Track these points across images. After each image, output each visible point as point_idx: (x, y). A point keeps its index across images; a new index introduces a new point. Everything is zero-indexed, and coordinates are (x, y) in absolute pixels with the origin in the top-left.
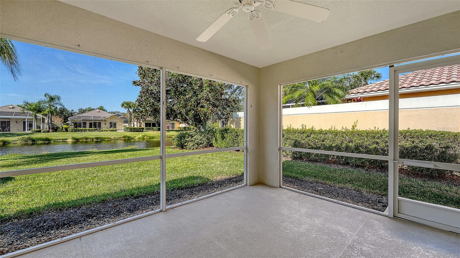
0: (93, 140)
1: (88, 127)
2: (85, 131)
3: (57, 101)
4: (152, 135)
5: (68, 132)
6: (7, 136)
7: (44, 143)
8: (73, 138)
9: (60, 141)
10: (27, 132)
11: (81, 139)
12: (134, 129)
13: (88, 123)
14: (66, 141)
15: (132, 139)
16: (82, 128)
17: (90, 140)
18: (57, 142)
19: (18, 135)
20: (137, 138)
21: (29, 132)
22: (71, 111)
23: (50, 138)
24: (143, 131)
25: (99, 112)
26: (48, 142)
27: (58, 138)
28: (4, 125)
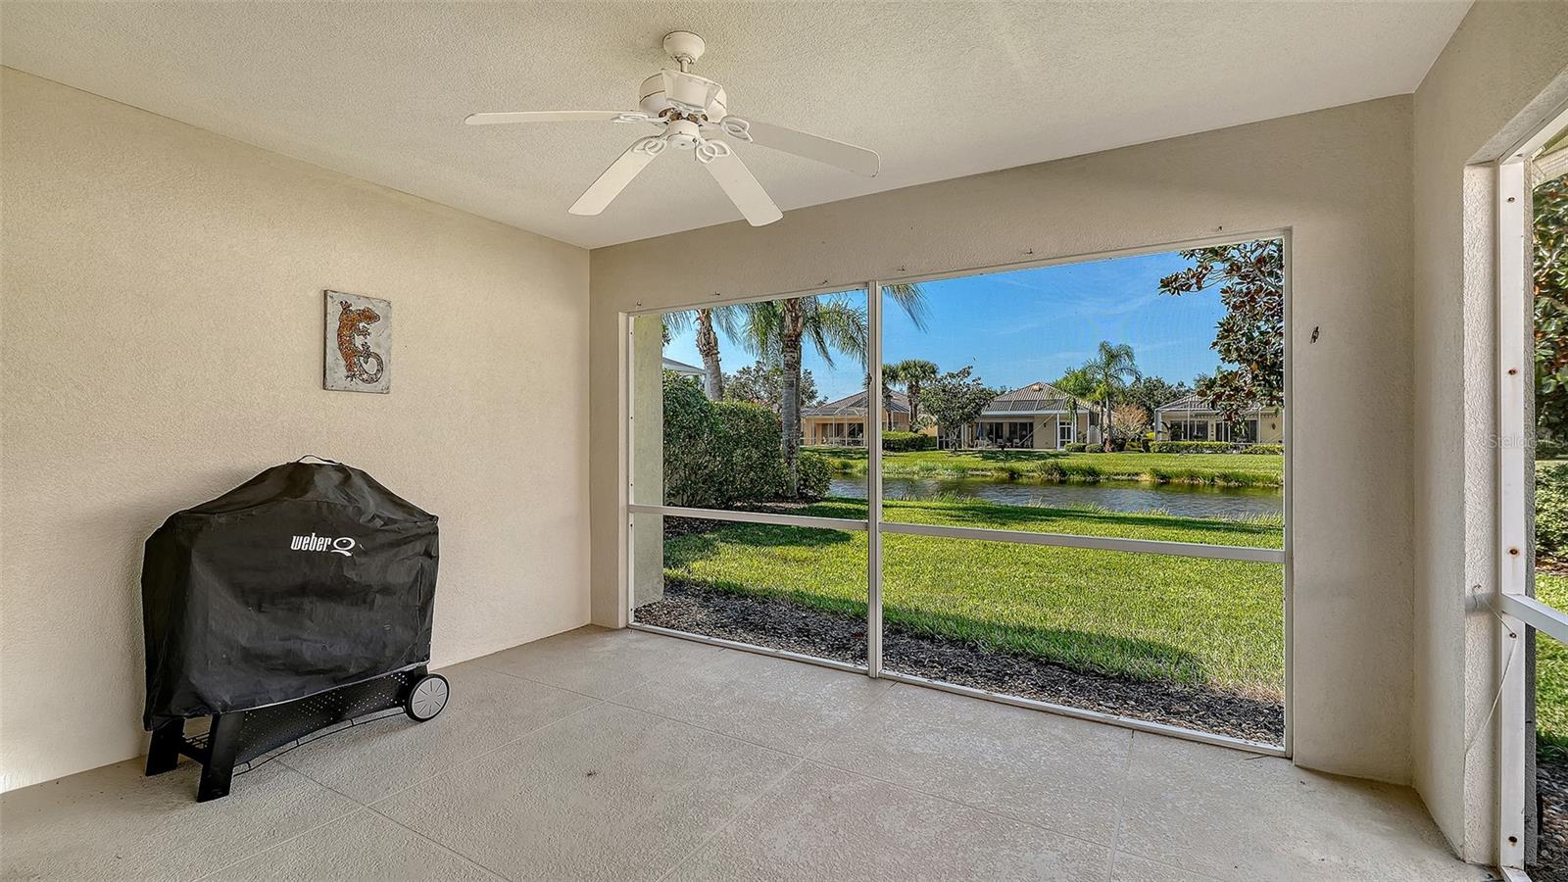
0: (1213, 480)
1: (1212, 439)
2: (1198, 450)
3: (1125, 362)
5: (1150, 452)
6: (1020, 460)
7: (1084, 482)
8: (1156, 473)
9: (1124, 477)
10: (1060, 450)
11: (1178, 476)
13: (1212, 425)
14: (1136, 481)
16: (1190, 443)
17: (1202, 482)
18: (1115, 480)
19: (1041, 457)
21: (1063, 449)
22: (1177, 388)
23: (1097, 468)
26: (1092, 478)
27: (1119, 469)
28: (1024, 433)
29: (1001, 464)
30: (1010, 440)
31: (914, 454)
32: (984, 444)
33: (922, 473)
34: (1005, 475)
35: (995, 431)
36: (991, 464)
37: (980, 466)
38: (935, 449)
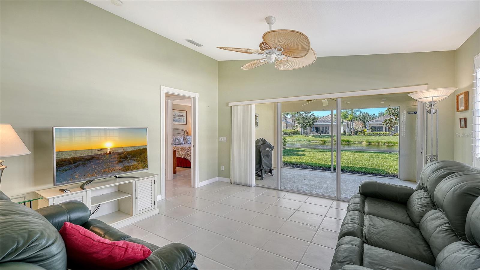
0: (384, 144)
1: (384, 131)
2: (380, 135)
5: (365, 135)
6: (326, 137)
7: (346, 144)
8: (367, 141)
9: (358, 143)
11: (374, 142)
13: (384, 127)
14: (362, 144)
16: (377, 132)
17: (381, 144)
18: (355, 143)
22: (373, 116)
23: (350, 140)
26: (348, 143)
27: (356, 140)
28: (326, 130)
29: (321, 139)
30: (322, 132)
31: (294, 136)
32: (315, 133)
33: (297, 142)
34: (322, 142)
35: (317, 129)
36: (318, 139)
37: (314, 140)
38: (300, 135)
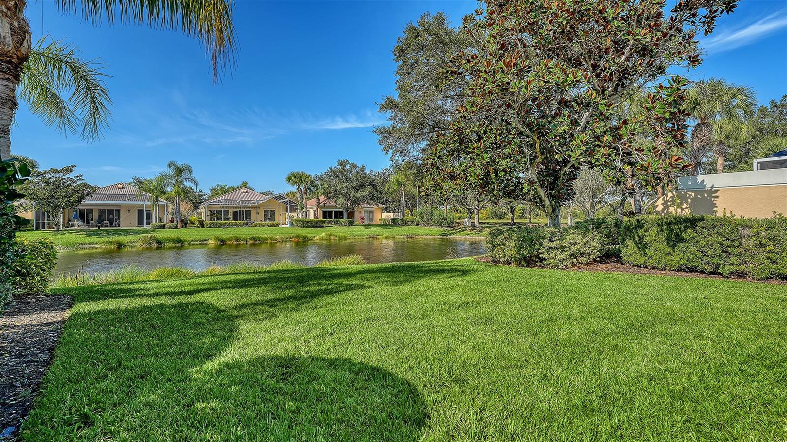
0: (247, 241)
1: (232, 220)
2: (229, 225)
3: (186, 174)
4: (342, 234)
5: (204, 227)
6: (120, 235)
7: (175, 247)
8: (216, 239)
9: (198, 243)
10: (145, 227)
11: (229, 240)
12: (307, 222)
13: (231, 213)
14: (206, 244)
15: (310, 240)
16: (225, 222)
17: (242, 242)
18: (193, 244)
20: (317, 238)
21: (149, 227)
23: (182, 238)
24: (323, 227)
25: (247, 192)
27: (193, 238)
28: (111, 216)
29: (105, 239)
32: (78, 224)
34: (113, 247)
35: (86, 215)
36: (95, 239)
38: (33, 230)
